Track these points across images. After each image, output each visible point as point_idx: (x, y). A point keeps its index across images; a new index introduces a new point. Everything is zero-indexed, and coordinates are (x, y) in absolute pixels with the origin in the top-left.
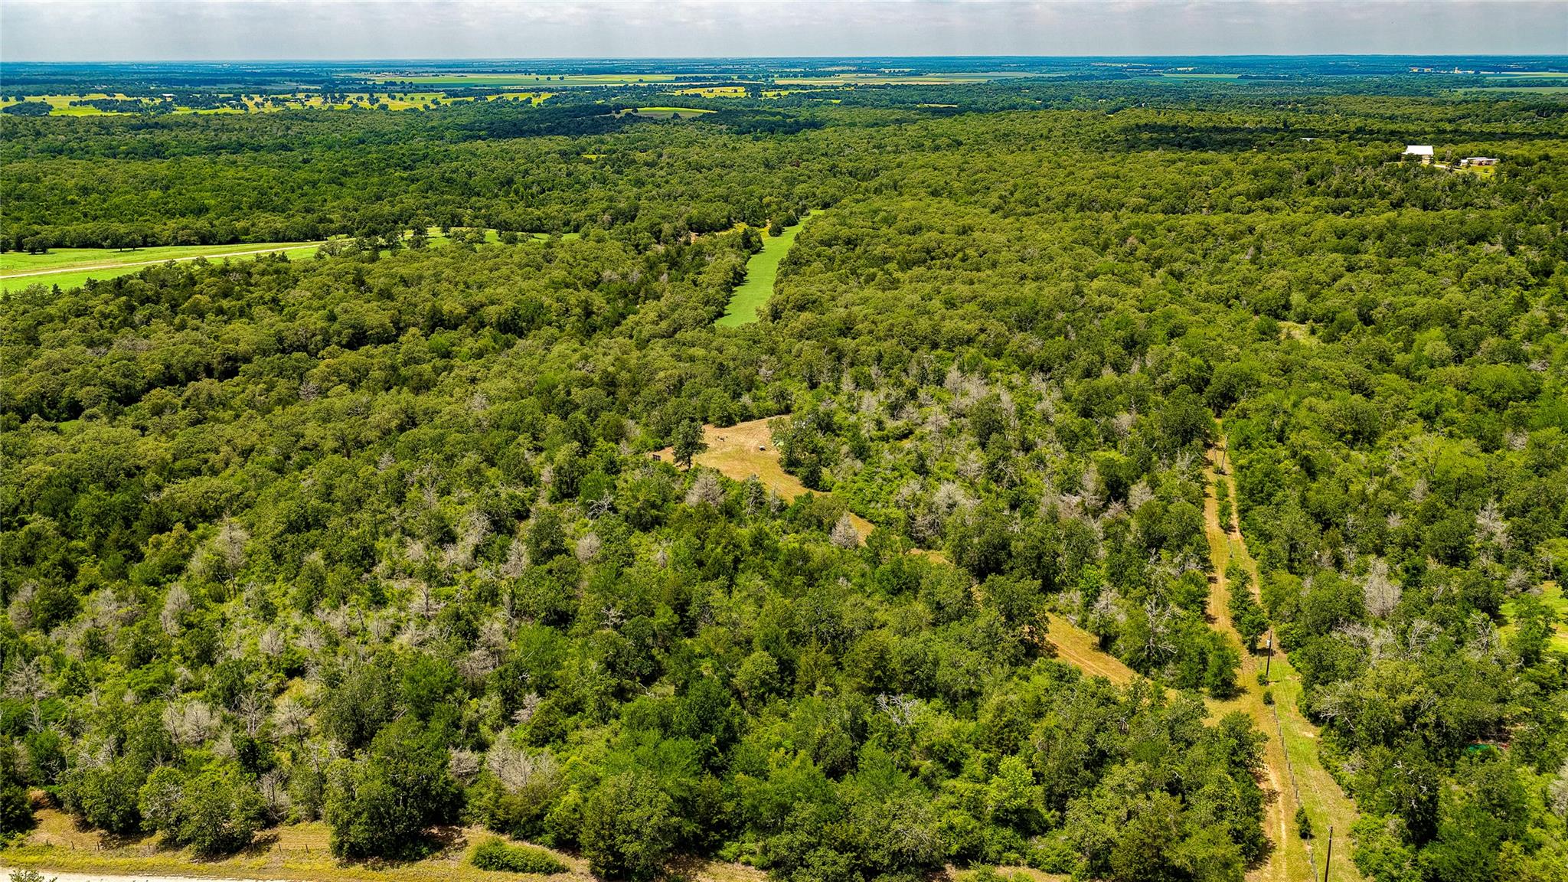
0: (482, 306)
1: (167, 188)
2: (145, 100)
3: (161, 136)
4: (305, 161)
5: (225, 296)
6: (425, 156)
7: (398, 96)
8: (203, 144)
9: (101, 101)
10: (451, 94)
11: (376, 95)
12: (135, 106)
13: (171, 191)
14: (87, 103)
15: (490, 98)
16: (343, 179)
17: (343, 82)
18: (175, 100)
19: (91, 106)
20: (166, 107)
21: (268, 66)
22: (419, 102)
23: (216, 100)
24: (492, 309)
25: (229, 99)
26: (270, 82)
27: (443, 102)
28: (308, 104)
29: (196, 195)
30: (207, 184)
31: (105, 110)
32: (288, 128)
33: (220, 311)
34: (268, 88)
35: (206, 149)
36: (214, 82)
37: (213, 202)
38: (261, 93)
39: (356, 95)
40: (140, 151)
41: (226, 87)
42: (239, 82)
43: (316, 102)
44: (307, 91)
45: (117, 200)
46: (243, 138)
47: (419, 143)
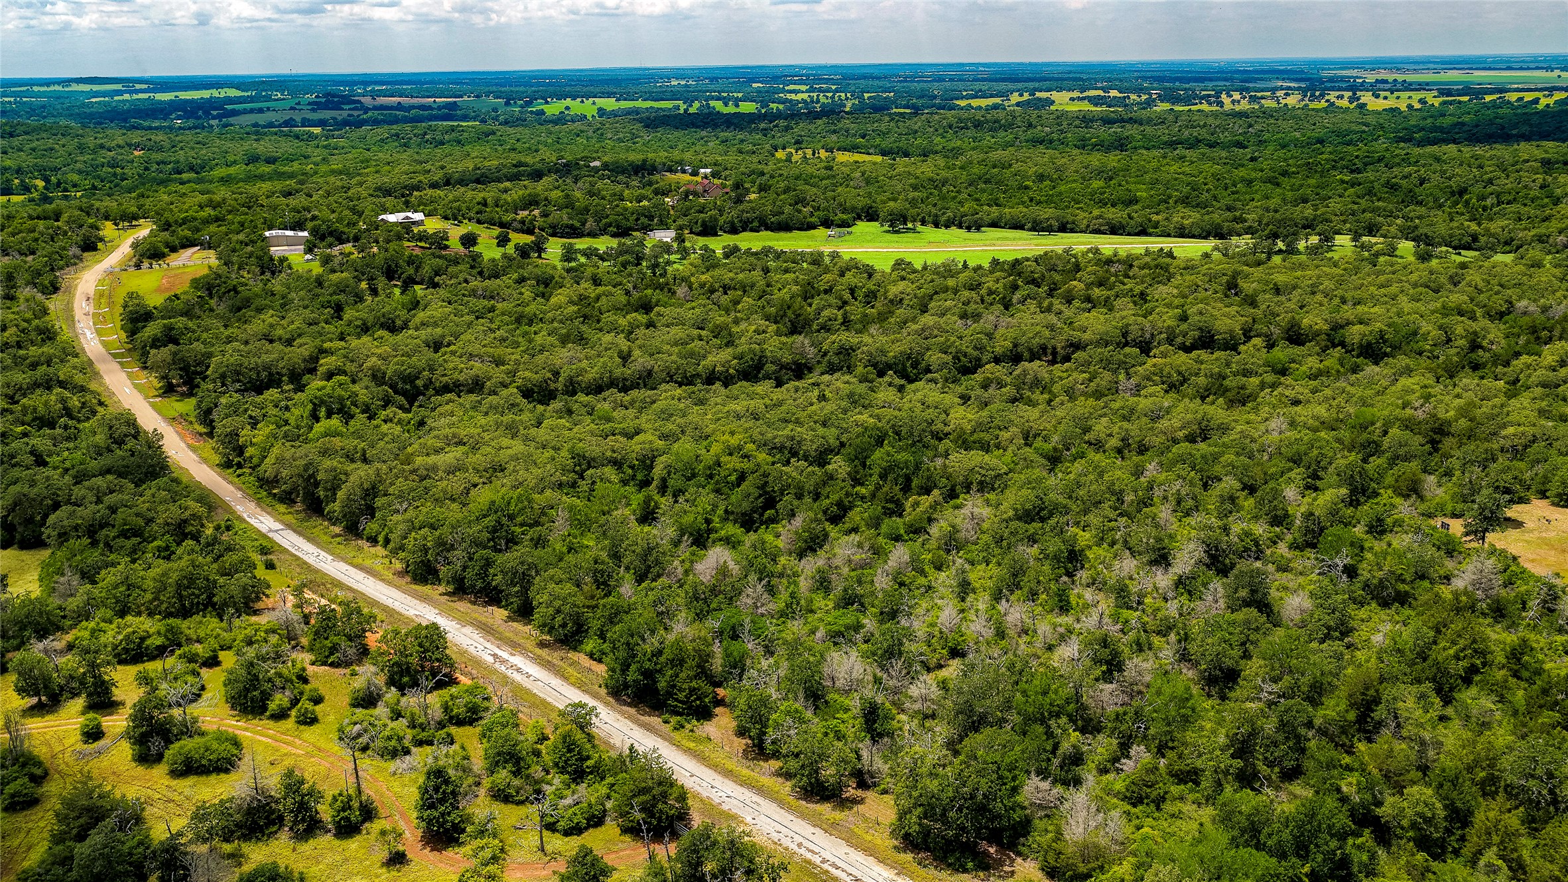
0: (1348, 324)
1: (1111, 179)
2: (1133, 97)
3: (1132, 131)
4: (1253, 159)
5: (1100, 284)
6: (1380, 160)
7: (1383, 94)
8: (1165, 138)
9: (1095, 97)
10: (1442, 93)
11: (1359, 93)
12: (1121, 102)
13: (1112, 182)
14: (1083, 99)
15: (1488, 98)
16: (1281, 179)
17: (1331, 80)
18: (1159, 96)
19: (1086, 102)
20: (1149, 103)
21: (1261, 63)
22: (1401, 101)
23: (1195, 96)
24: (1357, 328)
25: (1209, 96)
26: (1256, 80)
27: (1430, 100)
28: (1283, 102)
29: (1132, 187)
30: (1147, 177)
31: (1096, 105)
32: (1250, 126)
33: (1088, 299)
34: (1251, 85)
35: (1165, 143)
36: (1202, 80)
37: (1145, 194)
38: (1241, 90)
39: (1338, 93)
40: (1106, 144)
41: (1211, 84)
42: (1226, 80)
43: (1292, 101)
44: (1289, 88)
45: (1063, 188)
46: (1204, 134)
47: (1381, 145)
